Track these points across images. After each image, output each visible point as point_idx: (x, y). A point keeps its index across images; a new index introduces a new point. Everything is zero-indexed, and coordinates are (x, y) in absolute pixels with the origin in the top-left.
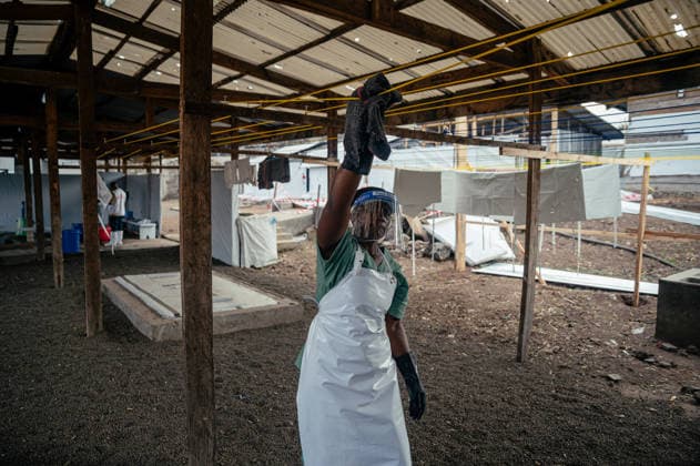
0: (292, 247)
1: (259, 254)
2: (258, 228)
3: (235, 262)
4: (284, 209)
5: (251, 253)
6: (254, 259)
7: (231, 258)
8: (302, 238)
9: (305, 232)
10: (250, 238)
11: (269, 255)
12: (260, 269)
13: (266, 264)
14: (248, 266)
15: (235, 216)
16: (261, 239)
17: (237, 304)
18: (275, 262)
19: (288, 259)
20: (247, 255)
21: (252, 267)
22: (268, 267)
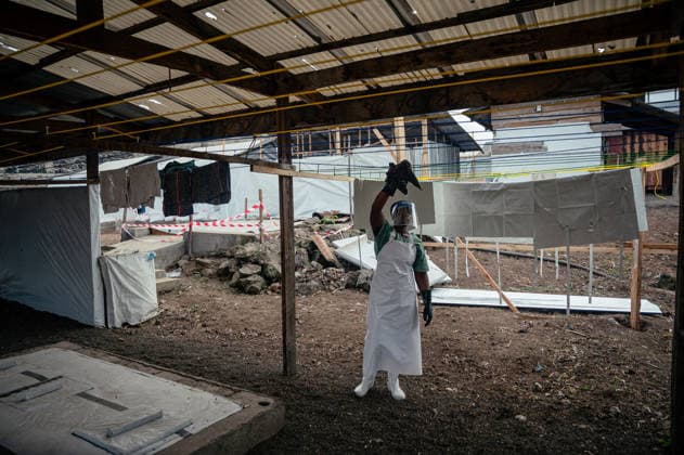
0: (169, 287)
1: (134, 306)
2: (130, 268)
3: (99, 321)
4: (139, 236)
5: (121, 304)
6: (126, 313)
7: (92, 316)
8: (175, 274)
9: (177, 266)
10: (120, 283)
11: (147, 304)
12: (137, 326)
13: (145, 318)
14: (118, 324)
15: (96, 253)
16: (136, 284)
17: (178, 425)
18: (156, 314)
19: (173, 306)
20: (116, 309)
21: (125, 324)
22: (148, 321)
